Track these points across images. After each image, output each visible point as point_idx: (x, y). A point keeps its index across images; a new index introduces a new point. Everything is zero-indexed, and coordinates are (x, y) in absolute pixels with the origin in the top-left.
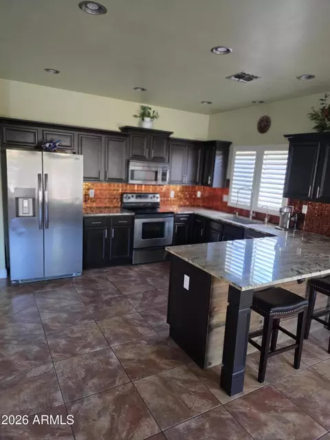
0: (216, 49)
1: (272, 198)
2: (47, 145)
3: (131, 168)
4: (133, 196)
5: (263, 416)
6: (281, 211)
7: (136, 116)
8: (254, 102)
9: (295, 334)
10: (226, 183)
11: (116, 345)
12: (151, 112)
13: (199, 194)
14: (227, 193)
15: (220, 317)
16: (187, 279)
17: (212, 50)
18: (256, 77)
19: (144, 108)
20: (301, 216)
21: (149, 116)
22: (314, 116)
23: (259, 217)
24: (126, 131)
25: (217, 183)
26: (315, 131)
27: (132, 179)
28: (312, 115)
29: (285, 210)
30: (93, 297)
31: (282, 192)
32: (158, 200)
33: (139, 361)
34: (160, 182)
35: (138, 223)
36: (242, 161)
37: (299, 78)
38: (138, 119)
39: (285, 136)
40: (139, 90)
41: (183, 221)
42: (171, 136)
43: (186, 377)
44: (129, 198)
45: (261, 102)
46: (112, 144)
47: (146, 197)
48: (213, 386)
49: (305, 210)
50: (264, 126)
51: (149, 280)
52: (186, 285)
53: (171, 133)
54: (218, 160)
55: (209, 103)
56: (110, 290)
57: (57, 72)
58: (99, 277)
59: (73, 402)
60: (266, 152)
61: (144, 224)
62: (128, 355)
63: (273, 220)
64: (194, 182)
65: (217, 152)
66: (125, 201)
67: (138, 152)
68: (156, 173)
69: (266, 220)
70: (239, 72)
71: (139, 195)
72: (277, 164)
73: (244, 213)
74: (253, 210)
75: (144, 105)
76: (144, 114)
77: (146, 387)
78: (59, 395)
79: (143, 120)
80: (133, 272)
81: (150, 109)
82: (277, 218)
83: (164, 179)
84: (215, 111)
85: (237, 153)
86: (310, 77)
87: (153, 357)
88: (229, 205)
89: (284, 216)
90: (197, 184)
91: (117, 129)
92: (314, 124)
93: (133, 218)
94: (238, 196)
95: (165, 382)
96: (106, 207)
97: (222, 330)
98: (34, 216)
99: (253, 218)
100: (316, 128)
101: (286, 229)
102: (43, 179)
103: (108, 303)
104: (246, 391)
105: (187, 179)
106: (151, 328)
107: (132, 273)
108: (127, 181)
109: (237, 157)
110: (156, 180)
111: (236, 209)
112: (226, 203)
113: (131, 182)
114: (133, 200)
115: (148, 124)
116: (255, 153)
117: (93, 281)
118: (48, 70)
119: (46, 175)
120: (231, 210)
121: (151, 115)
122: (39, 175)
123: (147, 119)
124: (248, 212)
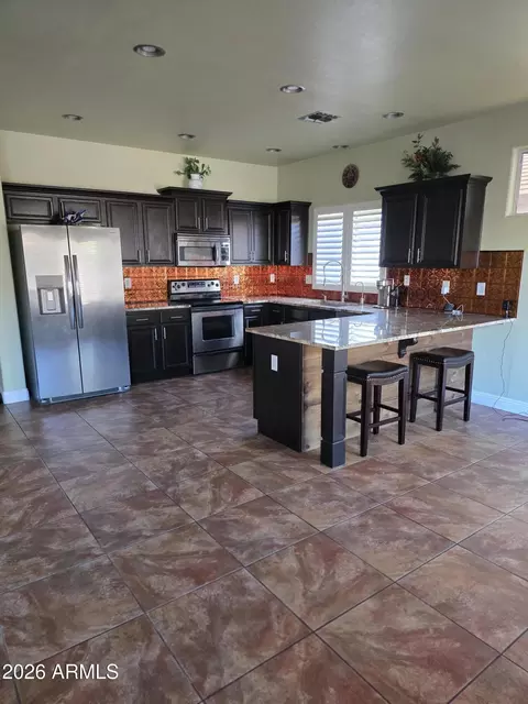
0: (286, 87)
1: (368, 271)
2: (69, 217)
3: (180, 244)
4: (183, 285)
5: (367, 478)
6: (378, 286)
7: (178, 173)
8: (336, 147)
9: (397, 407)
10: (308, 259)
11: (198, 444)
12: (200, 165)
13: (272, 279)
14: (310, 272)
15: (314, 393)
16: (274, 359)
17: (282, 89)
18: (335, 117)
19: (189, 162)
20: (403, 291)
21: (197, 171)
22: (408, 162)
23: (353, 297)
24: (168, 194)
25: (295, 259)
26: (411, 180)
27: (182, 259)
28: (406, 160)
29: (384, 283)
30: (153, 408)
31: (377, 262)
32: (218, 289)
33: (229, 453)
34: (219, 263)
35: (197, 318)
36: (327, 227)
37: (385, 116)
38: (183, 177)
39: (377, 189)
40: (184, 137)
41: (255, 314)
42: (230, 198)
43: (284, 459)
44: (179, 287)
45: (345, 147)
46: (151, 212)
47: (203, 285)
48: (313, 463)
49: (407, 281)
50: (350, 178)
51: (220, 388)
52: (275, 367)
53: (230, 194)
54: (295, 228)
55: (278, 150)
56: (173, 401)
57: (79, 118)
58: (153, 391)
59: (168, 486)
60: (355, 213)
61: (204, 319)
62: (215, 450)
63: (371, 299)
64: (265, 261)
65: (293, 217)
66: (173, 290)
67: (187, 223)
68: (214, 249)
69: (362, 300)
70: (314, 112)
71: (193, 283)
72: (369, 226)
73: (333, 295)
74: (345, 289)
75: (189, 157)
76: (190, 169)
77: (243, 470)
78: (150, 483)
79: (190, 177)
80: (197, 382)
81: (198, 162)
82: (375, 296)
83: (224, 258)
84: (285, 160)
85: (318, 216)
86: (398, 115)
87: (243, 449)
88: (314, 288)
89: (382, 291)
90: (269, 263)
91: (155, 192)
92: (409, 172)
93: (189, 312)
94: (325, 275)
95: (261, 464)
96: (148, 302)
97: (318, 408)
98: (63, 311)
99: (346, 300)
100: (411, 176)
101: (386, 308)
102: (71, 263)
103: (176, 411)
104: (348, 463)
105: (256, 256)
106: (235, 427)
107: (195, 383)
108: (175, 263)
109: (319, 222)
110: (214, 259)
111: (323, 291)
112: (311, 285)
113: (181, 263)
114: (184, 289)
115: (196, 183)
116: (342, 214)
117: (147, 395)
118: (66, 116)
119: (75, 257)
120: (317, 294)
121: (200, 171)
122: (66, 257)
123: (195, 176)
124: (339, 293)
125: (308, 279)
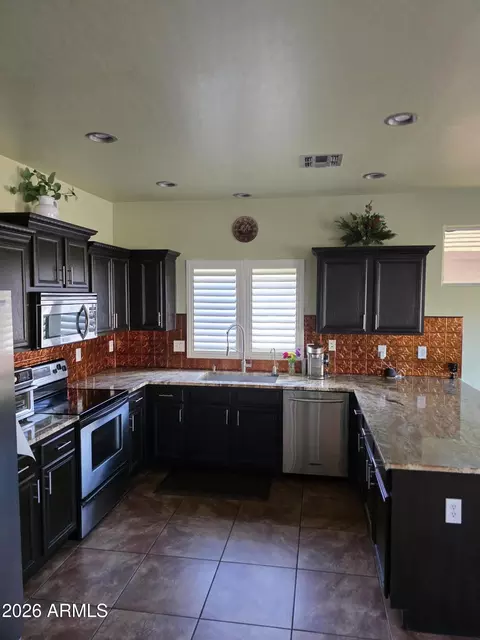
3: (44, 311)
7: (13, 191)
14: (183, 337)
21: (47, 193)
23: (259, 366)
26: (341, 244)
27: (46, 336)
36: (209, 284)
38: (16, 198)
41: (138, 404)
42: (92, 239)
45: (247, 196)
49: (332, 345)
50: (245, 231)
53: (94, 233)
55: (171, 185)
60: (254, 271)
69: (275, 369)
74: (246, 357)
85: (195, 271)
88: (189, 356)
100: (343, 239)
105: (117, 322)
109: (197, 278)
112: (183, 354)
113: (44, 343)
116: (234, 271)
123: (48, 199)
124: (239, 362)
125: (178, 346)
